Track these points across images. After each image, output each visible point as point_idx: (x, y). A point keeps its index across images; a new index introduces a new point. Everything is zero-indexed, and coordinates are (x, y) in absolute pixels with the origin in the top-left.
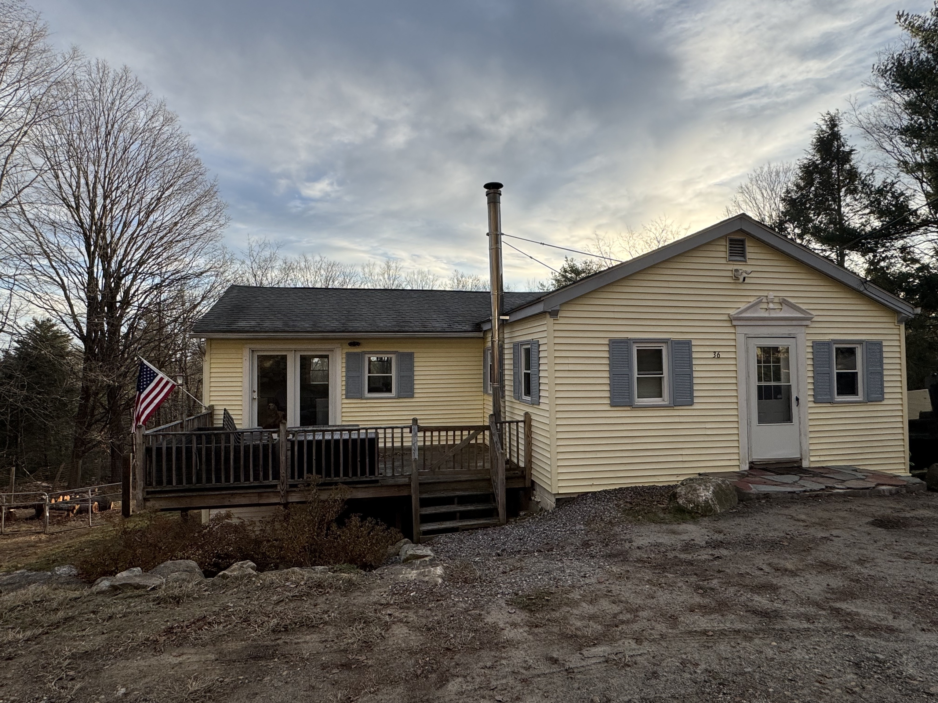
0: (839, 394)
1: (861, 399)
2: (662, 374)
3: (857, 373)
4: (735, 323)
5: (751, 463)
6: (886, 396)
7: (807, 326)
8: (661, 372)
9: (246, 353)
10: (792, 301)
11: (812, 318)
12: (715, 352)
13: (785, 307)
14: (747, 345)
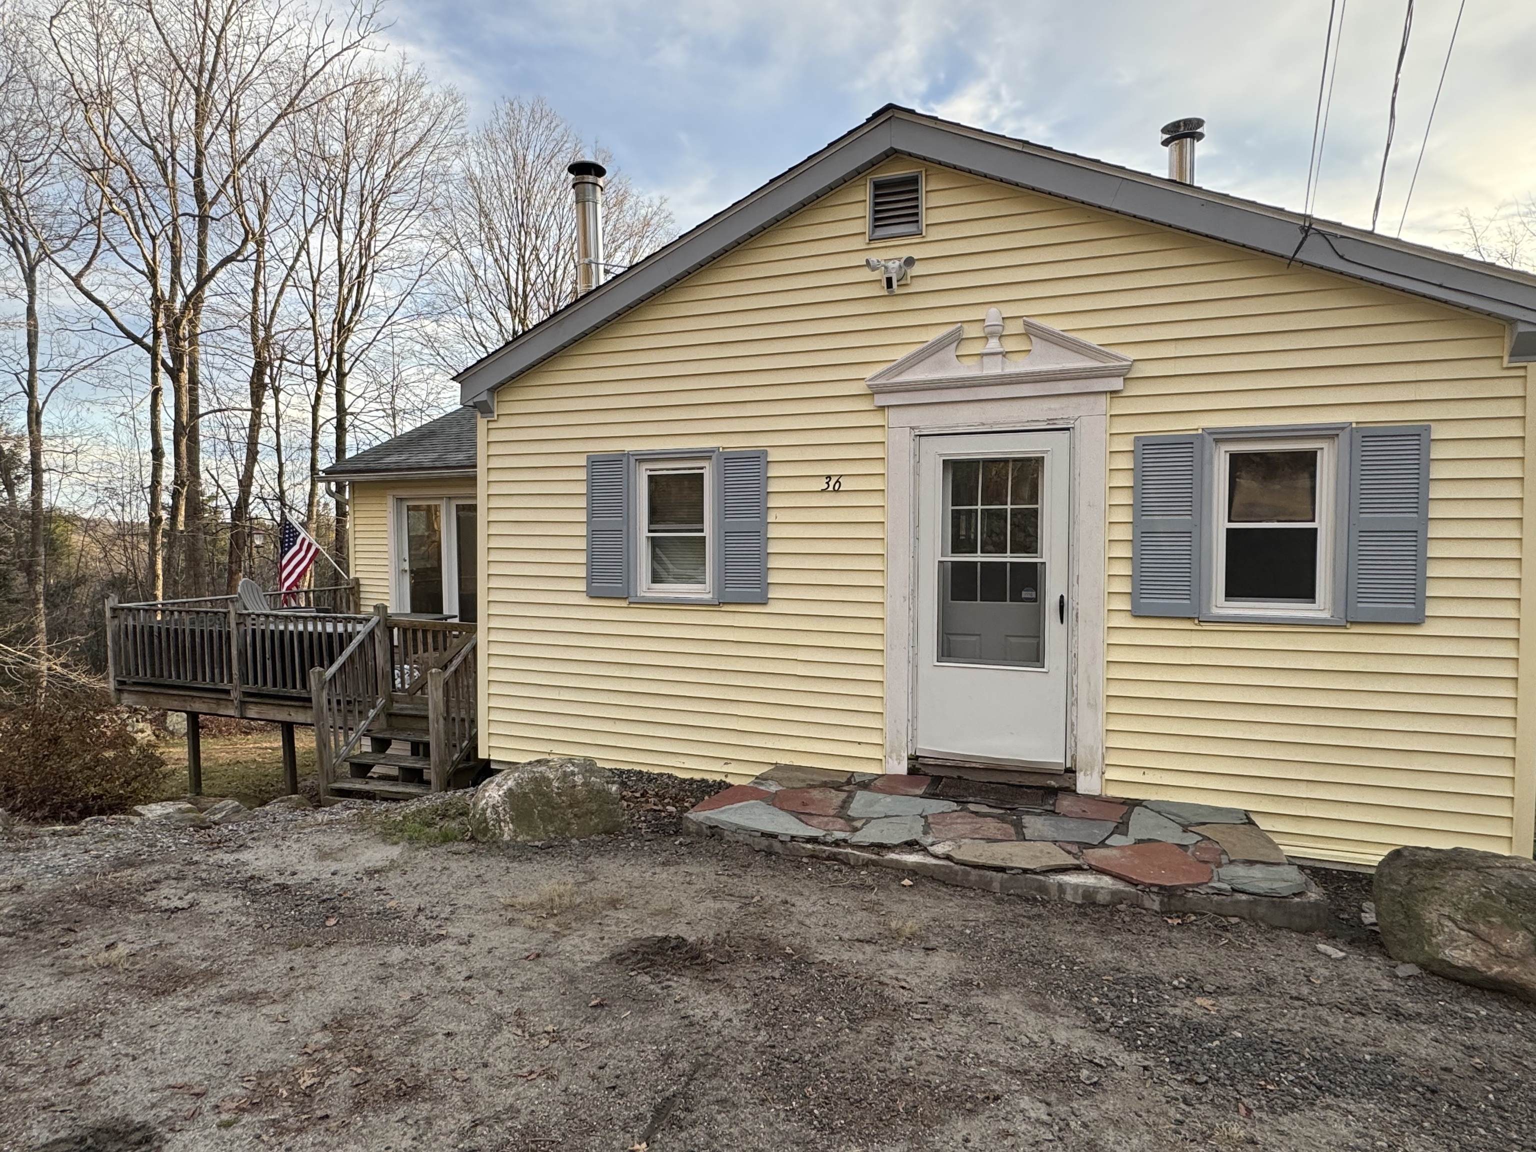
0: (1231, 593)
1: (1326, 615)
2: (702, 531)
3: (1315, 530)
4: (881, 400)
5: (913, 758)
6: (1431, 610)
7: (1114, 393)
8: (698, 526)
9: (390, 502)
10: (1056, 325)
11: (1129, 368)
12: (829, 477)
13: (1038, 345)
14: (917, 456)
